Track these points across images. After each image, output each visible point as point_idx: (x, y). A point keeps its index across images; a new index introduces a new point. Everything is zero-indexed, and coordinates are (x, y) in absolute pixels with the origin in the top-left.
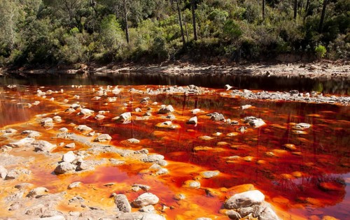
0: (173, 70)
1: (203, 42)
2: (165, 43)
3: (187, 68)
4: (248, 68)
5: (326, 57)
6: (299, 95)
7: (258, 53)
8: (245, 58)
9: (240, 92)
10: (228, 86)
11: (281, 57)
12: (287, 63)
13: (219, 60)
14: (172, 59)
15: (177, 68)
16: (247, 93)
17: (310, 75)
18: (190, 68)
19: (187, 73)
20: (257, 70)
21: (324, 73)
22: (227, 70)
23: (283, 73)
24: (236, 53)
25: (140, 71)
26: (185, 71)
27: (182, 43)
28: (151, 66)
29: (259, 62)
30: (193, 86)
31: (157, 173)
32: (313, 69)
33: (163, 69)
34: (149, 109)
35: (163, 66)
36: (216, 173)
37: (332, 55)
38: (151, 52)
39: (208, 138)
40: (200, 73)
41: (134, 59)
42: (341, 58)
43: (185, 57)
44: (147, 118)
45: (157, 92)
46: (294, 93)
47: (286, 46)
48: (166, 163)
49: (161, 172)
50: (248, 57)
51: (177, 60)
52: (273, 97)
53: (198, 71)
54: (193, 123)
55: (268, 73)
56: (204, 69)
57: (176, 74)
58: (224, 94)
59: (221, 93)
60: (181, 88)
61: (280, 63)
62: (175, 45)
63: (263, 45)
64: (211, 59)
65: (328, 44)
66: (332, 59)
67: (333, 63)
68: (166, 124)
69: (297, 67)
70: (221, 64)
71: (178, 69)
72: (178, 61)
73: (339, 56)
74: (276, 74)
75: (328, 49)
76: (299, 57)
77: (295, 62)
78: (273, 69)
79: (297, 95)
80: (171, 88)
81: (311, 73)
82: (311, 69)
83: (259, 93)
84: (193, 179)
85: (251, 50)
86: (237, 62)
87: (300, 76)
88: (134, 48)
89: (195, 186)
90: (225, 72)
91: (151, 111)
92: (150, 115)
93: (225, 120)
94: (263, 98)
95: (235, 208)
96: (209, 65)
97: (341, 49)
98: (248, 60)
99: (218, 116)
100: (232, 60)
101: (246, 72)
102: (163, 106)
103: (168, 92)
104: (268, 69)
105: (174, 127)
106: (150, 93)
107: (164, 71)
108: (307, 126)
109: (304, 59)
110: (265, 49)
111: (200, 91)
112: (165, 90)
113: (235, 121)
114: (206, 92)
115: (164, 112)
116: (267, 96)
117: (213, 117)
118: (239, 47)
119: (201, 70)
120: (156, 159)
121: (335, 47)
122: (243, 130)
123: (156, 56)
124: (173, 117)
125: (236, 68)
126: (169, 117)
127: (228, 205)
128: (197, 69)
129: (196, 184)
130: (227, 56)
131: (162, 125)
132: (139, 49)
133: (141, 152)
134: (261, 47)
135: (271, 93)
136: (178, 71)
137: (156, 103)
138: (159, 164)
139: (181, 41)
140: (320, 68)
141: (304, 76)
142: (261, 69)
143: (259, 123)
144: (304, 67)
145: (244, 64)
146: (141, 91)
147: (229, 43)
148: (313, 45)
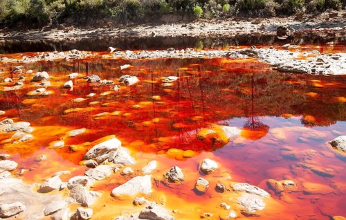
0: (57, 35)
1: (87, 4)
2: (45, 5)
3: (72, 32)
4: (134, 30)
5: (203, 17)
6: (175, 52)
7: (143, 15)
8: (131, 20)
9: (122, 53)
10: (111, 48)
11: (165, 18)
12: (170, 23)
13: (105, 22)
14: (54, 23)
15: (61, 33)
16: (128, 54)
17: (191, 34)
18: (76, 33)
19: (73, 38)
20: (143, 31)
21: (202, 31)
22: (115, 33)
23: (167, 32)
24: (122, 14)
25: (17, 38)
26: (71, 36)
27: (64, 5)
28: (30, 32)
29: (145, 23)
30: (75, 51)
31: (20, 140)
32: (193, 28)
33: (46, 35)
34: (21, 78)
35: (45, 31)
36: (83, 131)
37: (208, 15)
38: (29, 16)
39: (80, 100)
40: (86, 37)
41: (8, 23)
42: (215, 17)
43: (69, 20)
44: (17, 87)
45: (34, 60)
46: (171, 50)
47: (168, 7)
48: (32, 129)
49: (24, 139)
50: (134, 19)
51: (60, 23)
52: (152, 55)
53: (84, 35)
54: (68, 87)
55: (153, 34)
56: (90, 32)
57: (61, 39)
58: (106, 56)
59: (103, 56)
60: (62, 53)
61: (165, 23)
62: (56, 7)
63: (147, 7)
64: (97, 22)
65: (204, 5)
66: (208, 19)
67: (209, 22)
68: (38, 91)
69: (180, 26)
70: (108, 27)
71: (63, 34)
72: (62, 25)
73: (213, 16)
74: (161, 34)
75: (204, 9)
76: (180, 17)
77: (178, 22)
78: (158, 30)
79: (173, 52)
80: (51, 54)
81: (191, 32)
82: (191, 28)
83: (139, 52)
84: (59, 140)
85: (137, 11)
86: (124, 24)
87: (183, 35)
88: (7, 11)
89: (59, 145)
90: (112, 34)
91: (23, 80)
92: (22, 84)
93: (101, 81)
94: (143, 58)
95: (94, 157)
96: (96, 28)
97: (215, 9)
98: (134, 21)
99: (94, 78)
100: (119, 22)
101: (132, 34)
102: (38, 74)
103: (47, 59)
104: (153, 30)
105: (47, 93)
106: (25, 62)
107: (46, 37)
108: (175, 78)
109: (185, 18)
110: (150, 10)
111: (82, 55)
112: (43, 57)
113: (110, 81)
114: (88, 55)
115: (38, 79)
116: (146, 55)
117: (89, 80)
118: (124, 9)
119: (88, 34)
120: (20, 127)
121: (209, 7)
122: (116, 88)
123: (35, 20)
124: (48, 84)
125: (123, 30)
126: (43, 84)
127: (87, 156)
128: (83, 33)
129: (60, 144)
130: (113, 18)
131: (33, 93)
132: (13, 12)
133: (5, 122)
134: (146, 8)
135: (150, 52)
136: (62, 36)
137: (31, 71)
138: (24, 131)
139: (63, 3)
140: (199, 27)
141: (186, 35)
142: (147, 30)
143: (133, 80)
144: (185, 26)
145: (131, 26)
146: (14, 60)
147: (114, 5)
148: (191, 6)
